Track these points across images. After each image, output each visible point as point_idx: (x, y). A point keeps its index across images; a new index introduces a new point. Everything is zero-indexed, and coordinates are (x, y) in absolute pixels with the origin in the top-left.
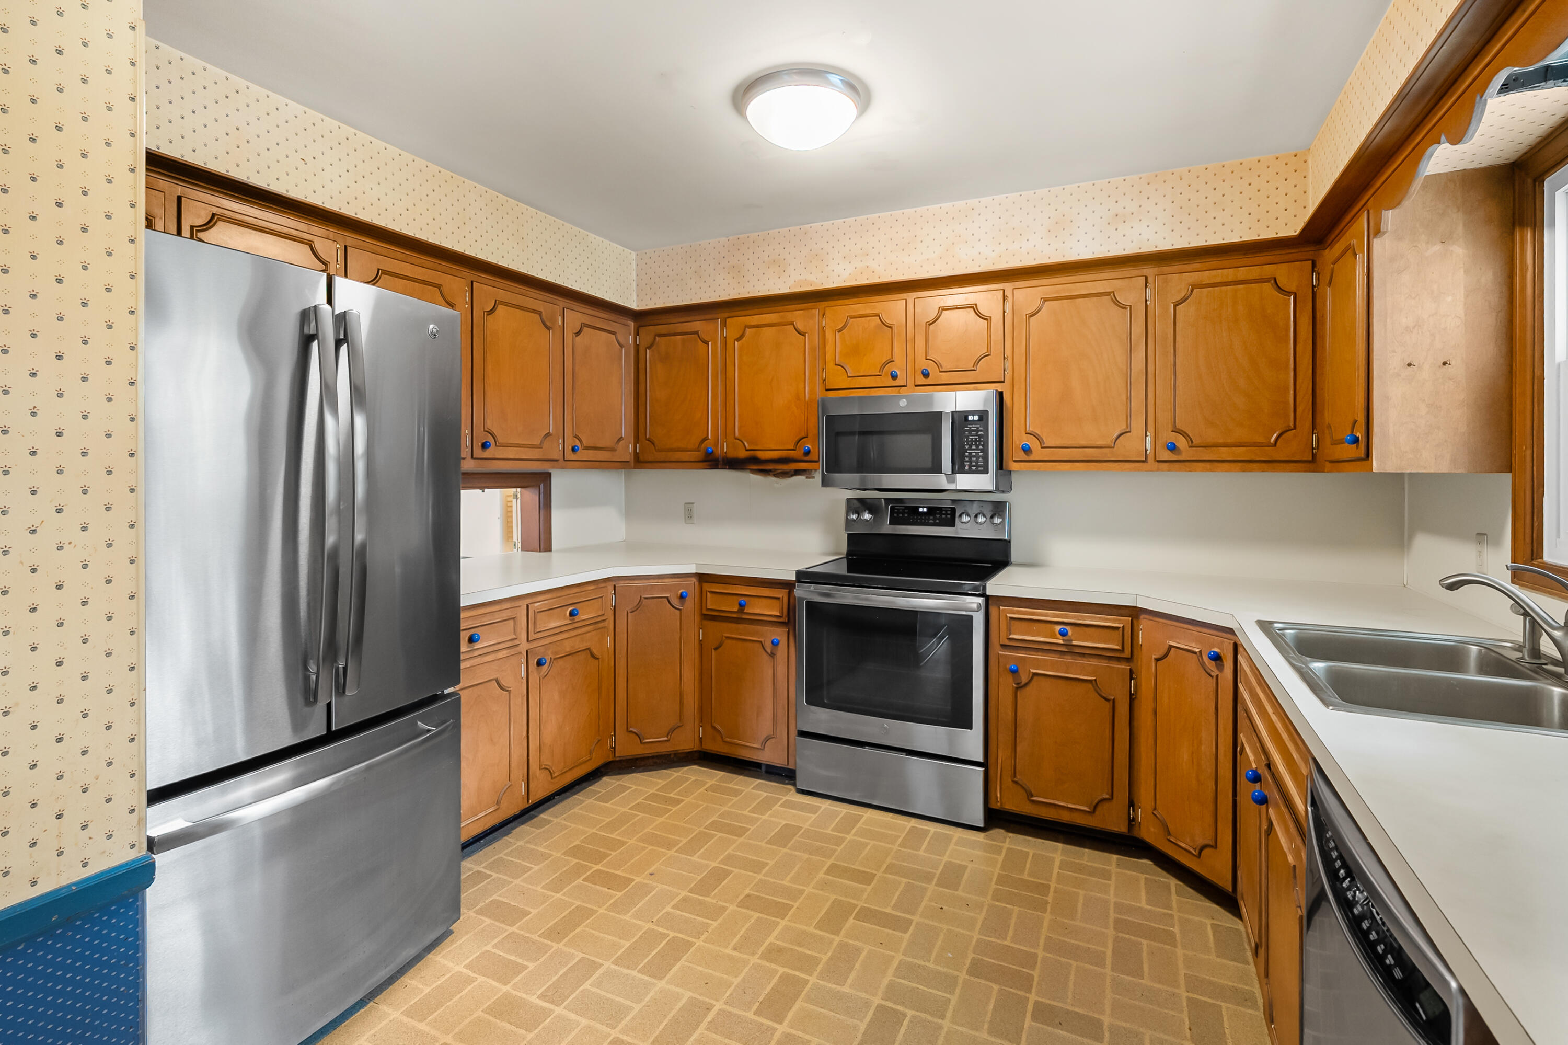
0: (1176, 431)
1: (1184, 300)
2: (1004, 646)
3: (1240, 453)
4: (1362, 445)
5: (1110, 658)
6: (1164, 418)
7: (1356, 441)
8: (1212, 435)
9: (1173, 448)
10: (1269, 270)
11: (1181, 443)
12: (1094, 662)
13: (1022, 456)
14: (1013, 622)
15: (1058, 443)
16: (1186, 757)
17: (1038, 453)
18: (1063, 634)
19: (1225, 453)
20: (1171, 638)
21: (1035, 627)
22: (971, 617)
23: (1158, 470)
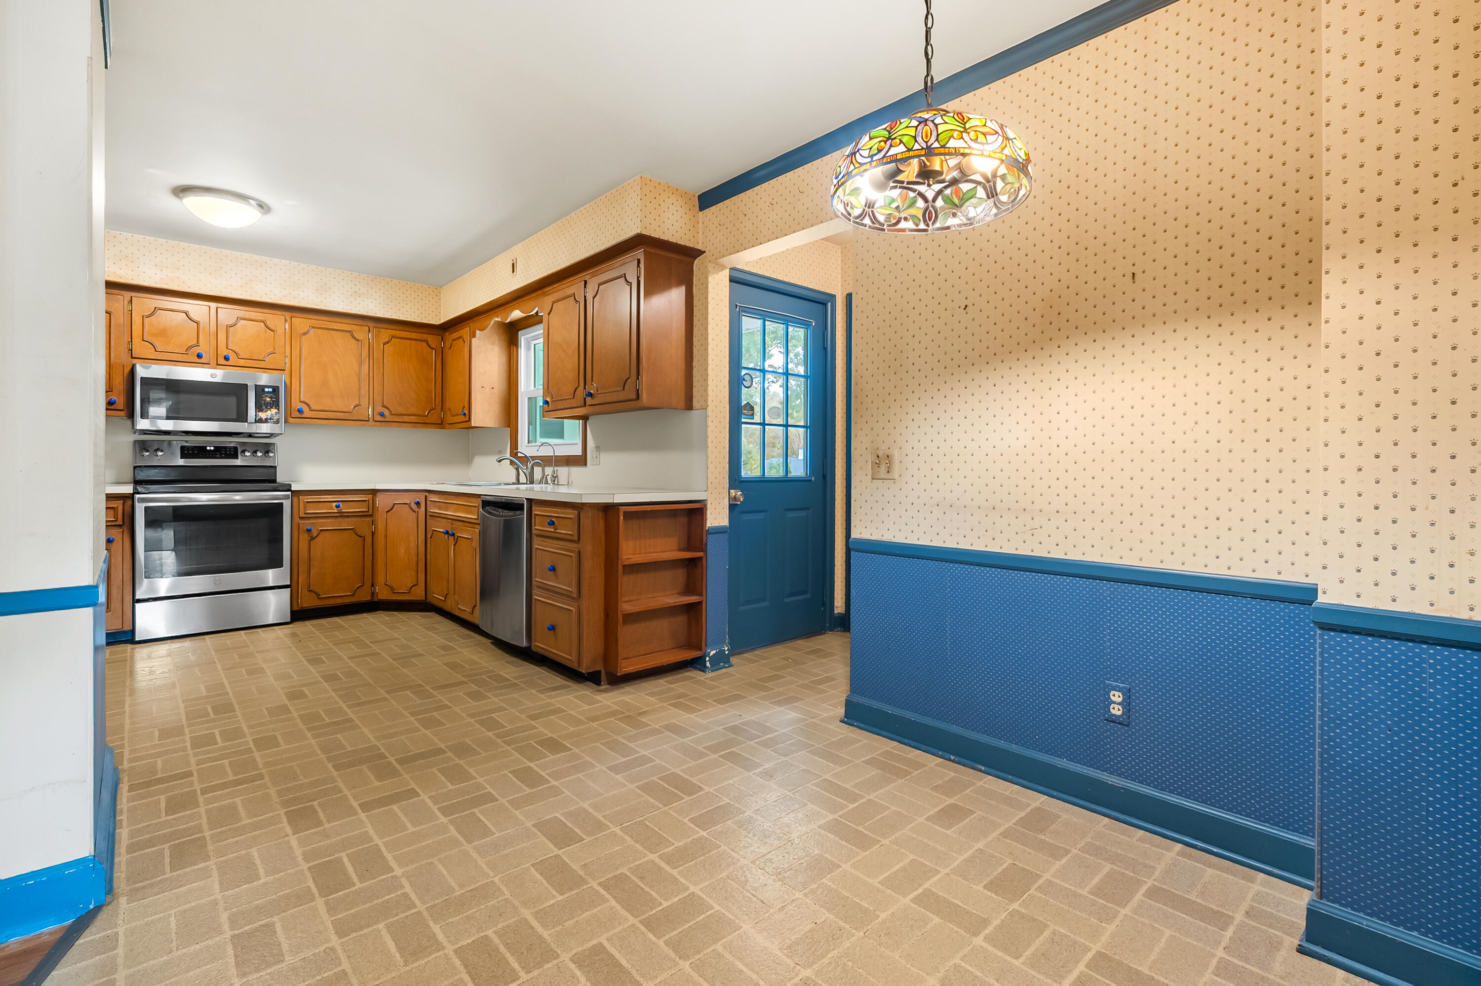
0: (384, 406)
1: (387, 342)
2: (301, 518)
3: (412, 419)
4: (467, 416)
5: (362, 516)
6: (378, 399)
7: (465, 414)
8: (401, 410)
9: (382, 415)
10: (424, 336)
11: (386, 412)
12: (354, 519)
13: (298, 415)
14: (308, 504)
15: (320, 408)
16: (403, 551)
17: (307, 413)
18: (337, 507)
19: (406, 419)
20: (395, 500)
21: (321, 505)
22: (282, 504)
23: (375, 426)
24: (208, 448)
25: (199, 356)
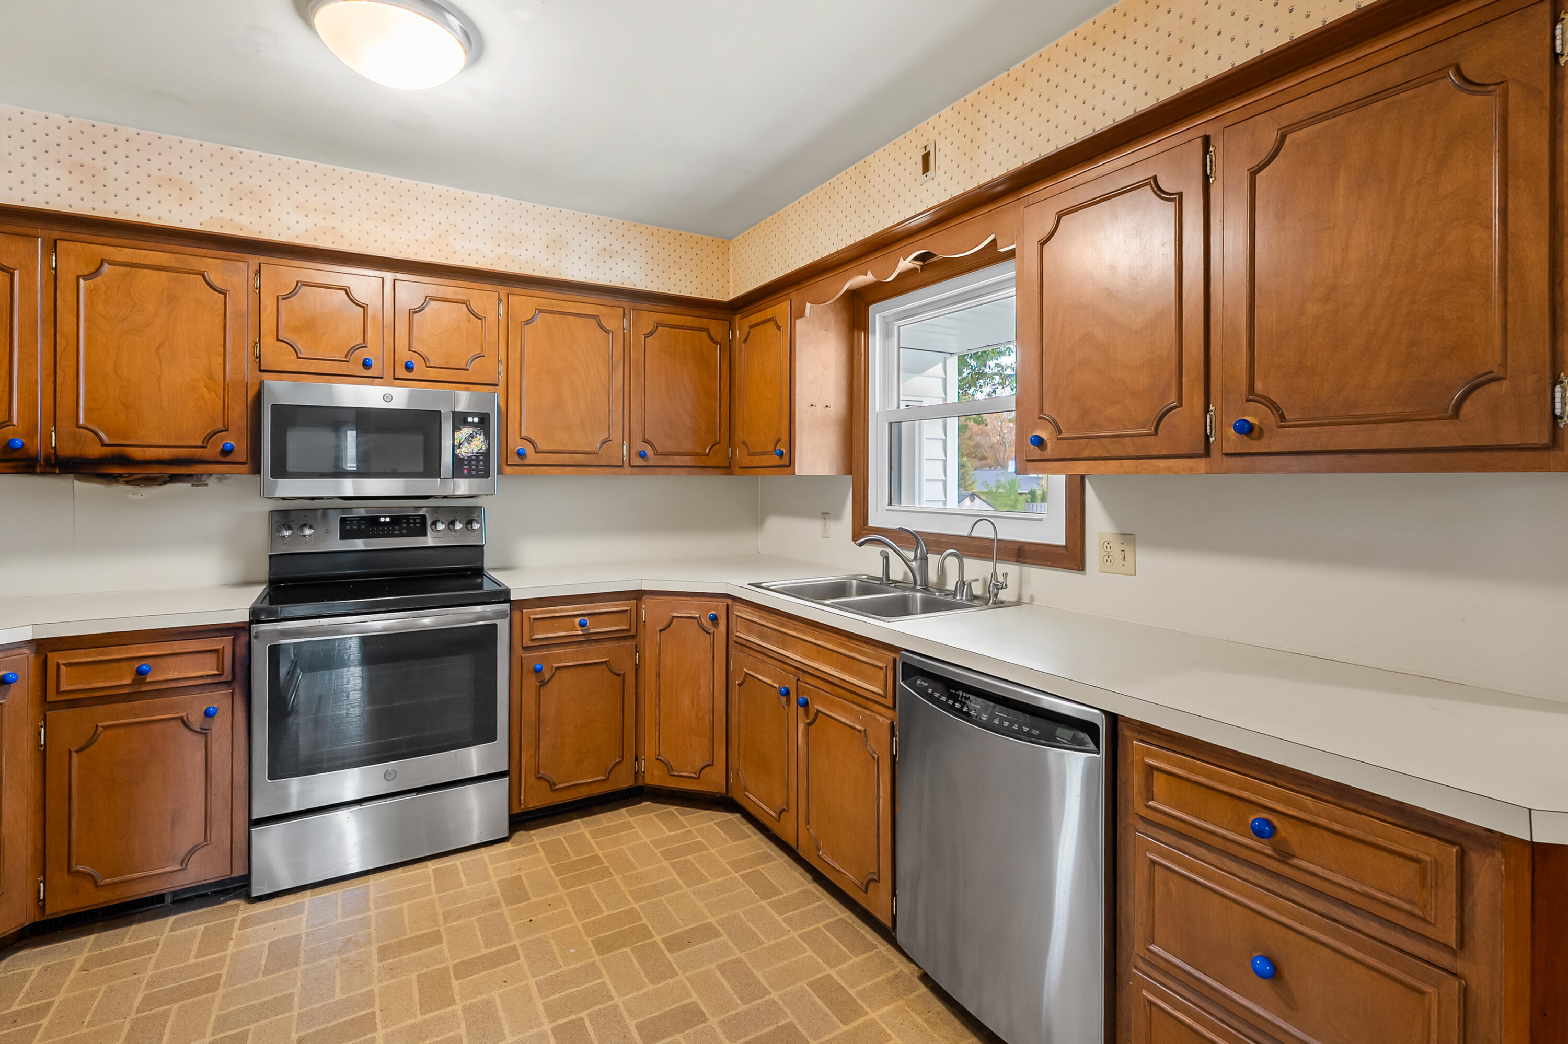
0: (646, 441)
1: (651, 333)
2: (526, 648)
3: (687, 460)
4: (786, 457)
5: (619, 639)
6: (636, 428)
7: (781, 455)
8: (670, 446)
9: (642, 455)
10: (705, 322)
11: (649, 451)
12: (607, 645)
13: (517, 460)
14: (536, 623)
15: (551, 448)
16: (687, 702)
17: (532, 457)
18: (582, 625)
19: (678, 460)
20: (674, 610)
21: (556, 623)
22: (495, 626)
23: (632, 474)
24: (382, 520)
25: (366, 365)
